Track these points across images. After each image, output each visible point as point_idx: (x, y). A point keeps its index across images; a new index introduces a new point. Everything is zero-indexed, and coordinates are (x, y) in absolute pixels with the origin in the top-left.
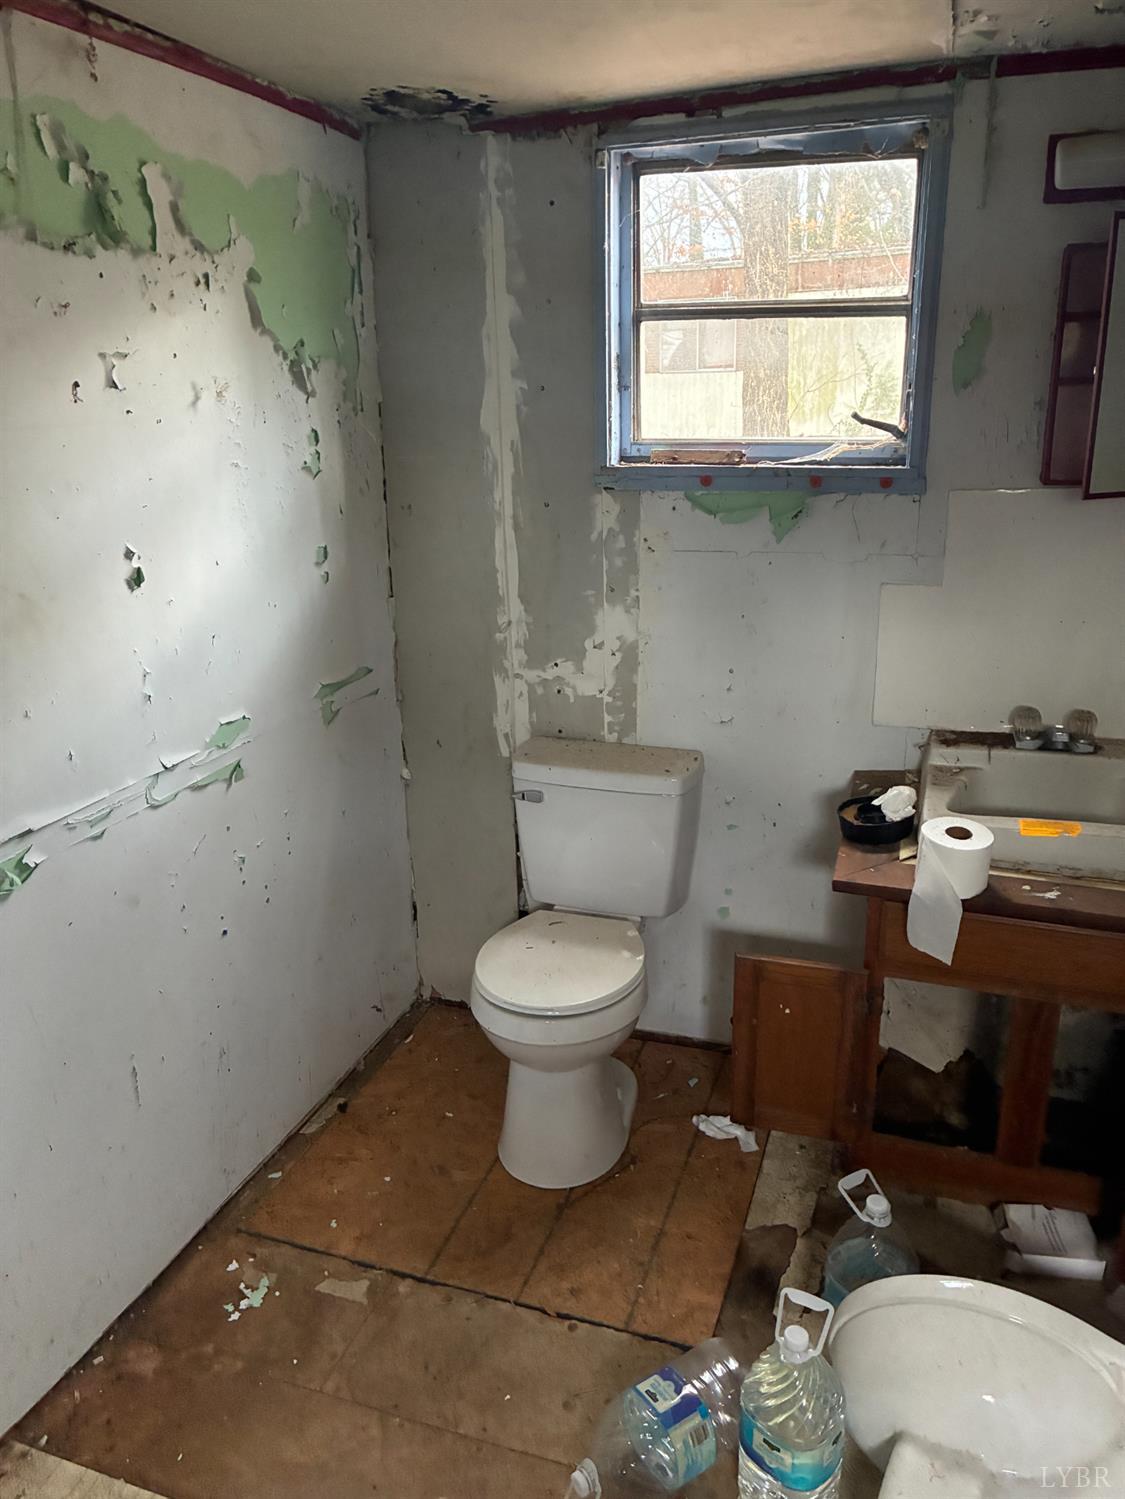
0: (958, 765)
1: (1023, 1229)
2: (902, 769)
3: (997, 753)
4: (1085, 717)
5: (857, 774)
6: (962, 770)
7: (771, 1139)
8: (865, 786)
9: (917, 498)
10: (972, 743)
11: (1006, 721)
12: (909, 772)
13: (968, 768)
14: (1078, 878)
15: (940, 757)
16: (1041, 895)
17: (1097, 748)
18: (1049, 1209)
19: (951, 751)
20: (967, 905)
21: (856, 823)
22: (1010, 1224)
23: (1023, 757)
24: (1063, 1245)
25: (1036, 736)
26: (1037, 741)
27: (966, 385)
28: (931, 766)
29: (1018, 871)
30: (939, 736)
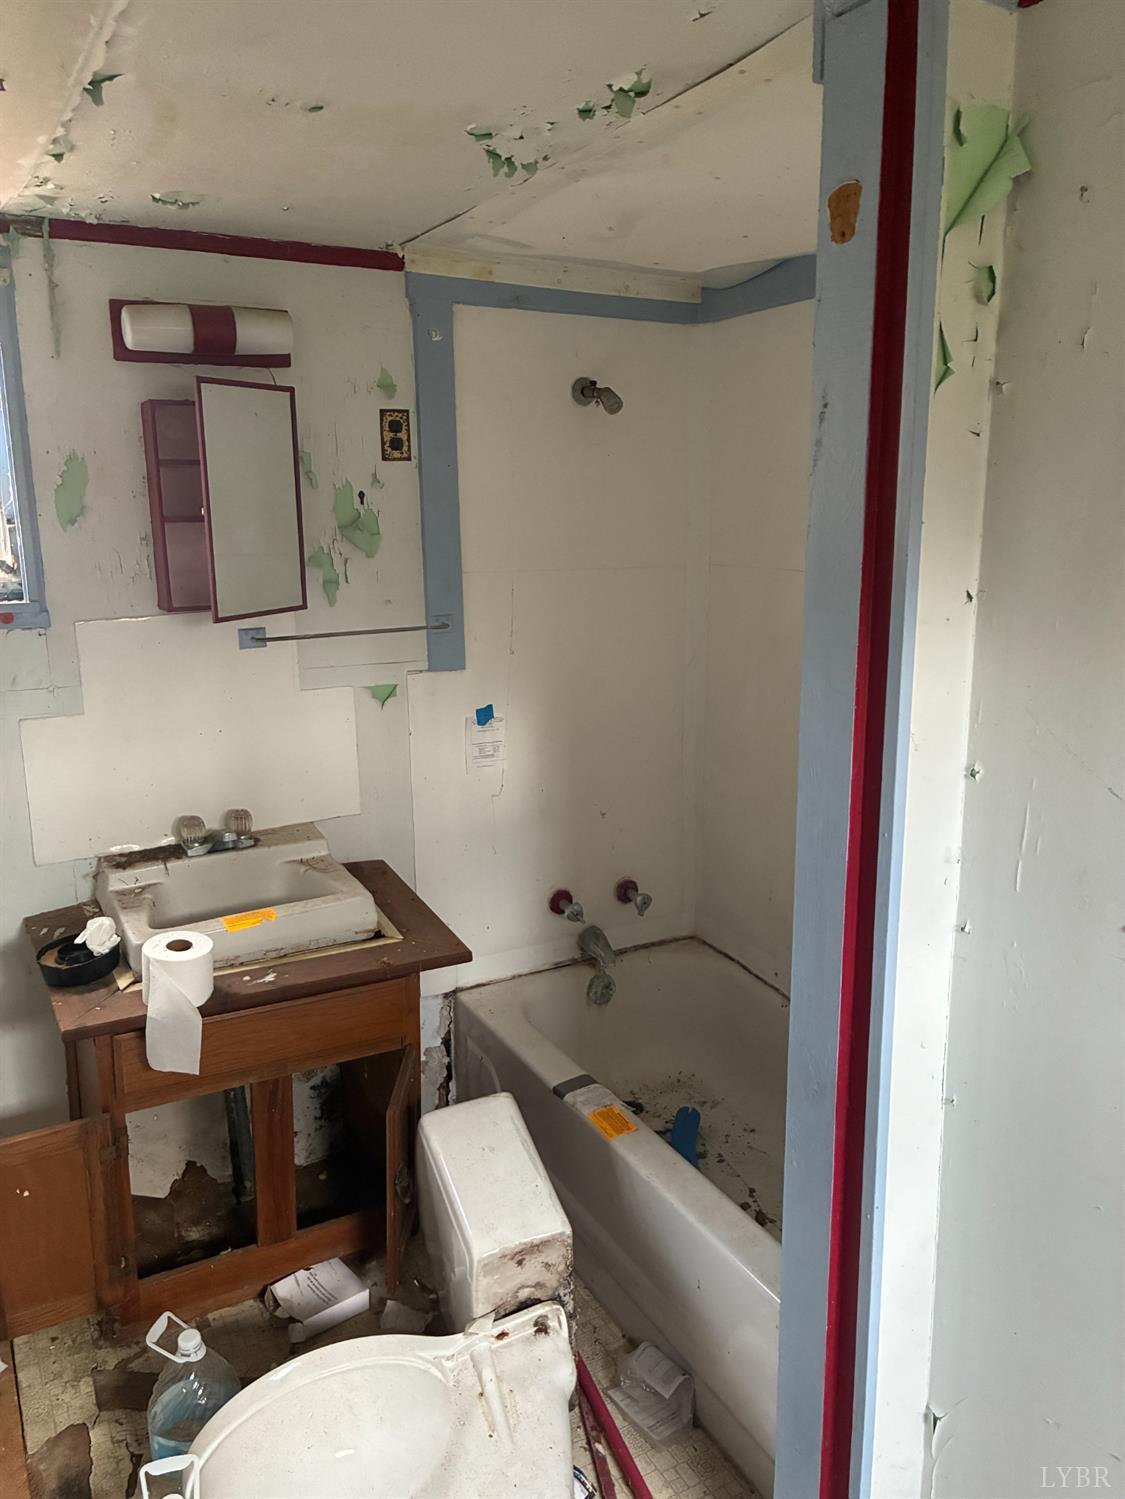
0: (138, 884)
1: (294, 1300)
2: (75, 904)
3: (173, 864)
4: (241, 815)
5: (29, 922)
6: (143, 888)
7: (16, 1349)
8: (45, 930)
9: (42, 631)
10: (145, 861)
11: (169, 832)
12: (85, 904)
13: (149, 885)
14: (281, 957)
15: (119, 881)
16: (262, 981)
17: (256, 840)
18: (308, 1269)
19: (131, 873)
20: (203, 1011)
21: (64, 967)
22: (281, 1303)
23: (197, 861)
24: (330, 1294)
25: (204, 841)
26: (205, 846)
27: (72, 522)
28: (112, 892)
29: (232, 966)
30: (108, 861)
